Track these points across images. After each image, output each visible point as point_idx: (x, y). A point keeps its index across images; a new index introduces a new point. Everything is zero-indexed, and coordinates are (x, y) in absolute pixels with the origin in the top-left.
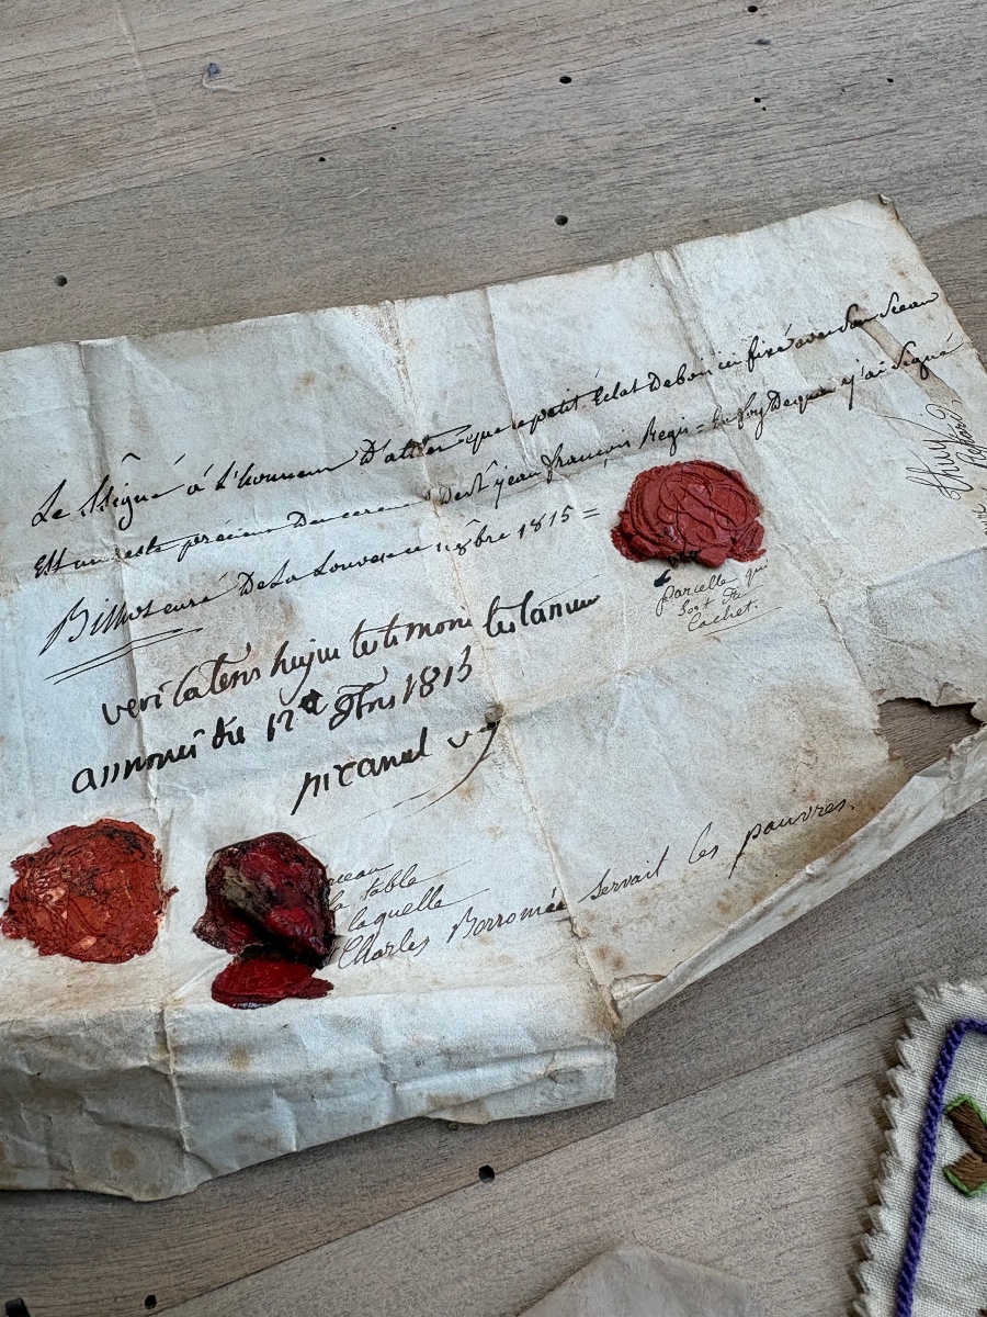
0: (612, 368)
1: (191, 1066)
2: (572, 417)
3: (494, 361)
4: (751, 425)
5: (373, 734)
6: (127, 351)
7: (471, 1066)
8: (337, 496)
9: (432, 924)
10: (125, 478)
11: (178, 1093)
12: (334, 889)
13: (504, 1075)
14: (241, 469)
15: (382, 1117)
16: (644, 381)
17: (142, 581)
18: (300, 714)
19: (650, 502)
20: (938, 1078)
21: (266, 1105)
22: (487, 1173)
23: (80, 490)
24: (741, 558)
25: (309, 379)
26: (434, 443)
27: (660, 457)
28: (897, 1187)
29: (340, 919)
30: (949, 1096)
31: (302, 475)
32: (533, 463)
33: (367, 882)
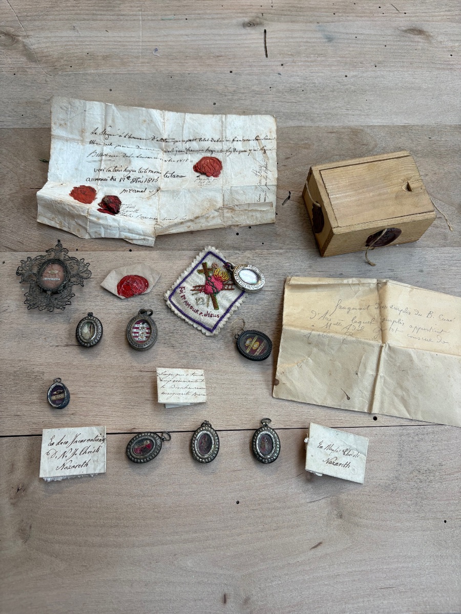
0: (205, 135)
1: (91, 218)
2: (194, 143)
3: (183, 128)
4: (228, 153)
5: (137, 186)
6: (113, 107)
7: (132, 233)
8: (146, 145)
9: (135, 214)
10: (109, 130)
11: (88, 223)
12: (122, 205)
13: (137, 237)
14: (129, 135)
15: (117, 237)
16: (210, 139)
17: (107, 150)
18: (126, 179)
19: (203, 162)
20: (203, 259)
21: (100, 228)
22: (130, 251)
23: (100, 131)
24: (214, 176)
25: (145, 121)
26: (167, 140)
27: (209, 155)
28: (190, 269)
29: (121, 209)
30: (204, 262)
31: (140, 139)
32: (184, 149)
33: (127, 206)
